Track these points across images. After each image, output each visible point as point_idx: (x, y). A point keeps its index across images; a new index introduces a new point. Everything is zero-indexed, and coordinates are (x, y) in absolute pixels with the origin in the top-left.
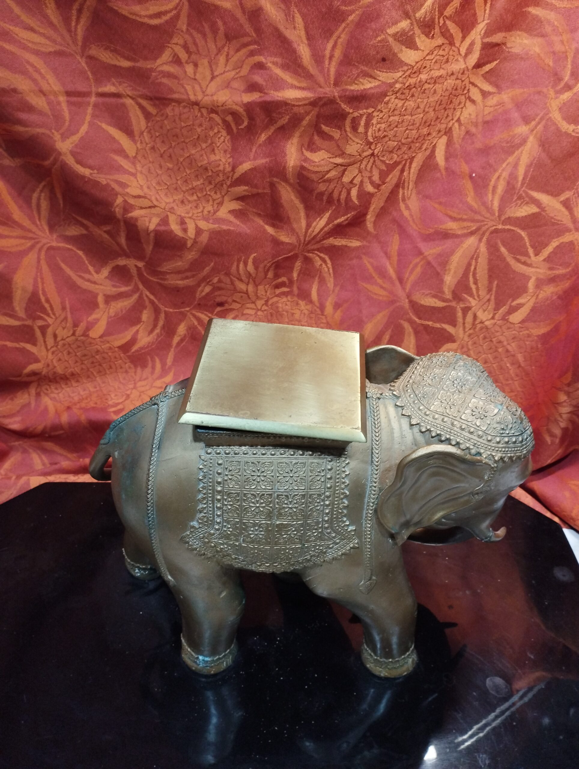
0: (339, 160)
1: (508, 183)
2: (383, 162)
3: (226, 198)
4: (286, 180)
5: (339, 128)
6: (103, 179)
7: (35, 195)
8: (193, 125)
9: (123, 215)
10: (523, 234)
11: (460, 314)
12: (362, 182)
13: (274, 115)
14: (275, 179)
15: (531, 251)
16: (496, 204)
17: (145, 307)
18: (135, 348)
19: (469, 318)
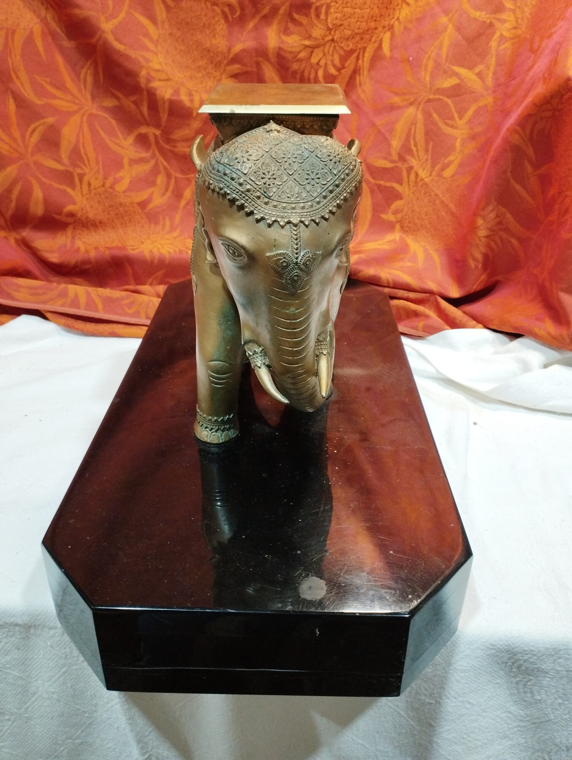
0: (307, 43)
1: (435, 61)
2: (342, 48)
3: (224, 76)
4: (268, 60)
5: (307, 15)
6: (133, 54)
7: (83, 72)
8: (200, 15)
9: (147, 84)
10: (449, 101)
11: (405, 174)
12: (326, 64)
13: (259, 6)
14: (260, 59)
15: (456, 115)
16: (428, 78)
17: (159, 173)
18: (150, 206)
19: (412, 177)
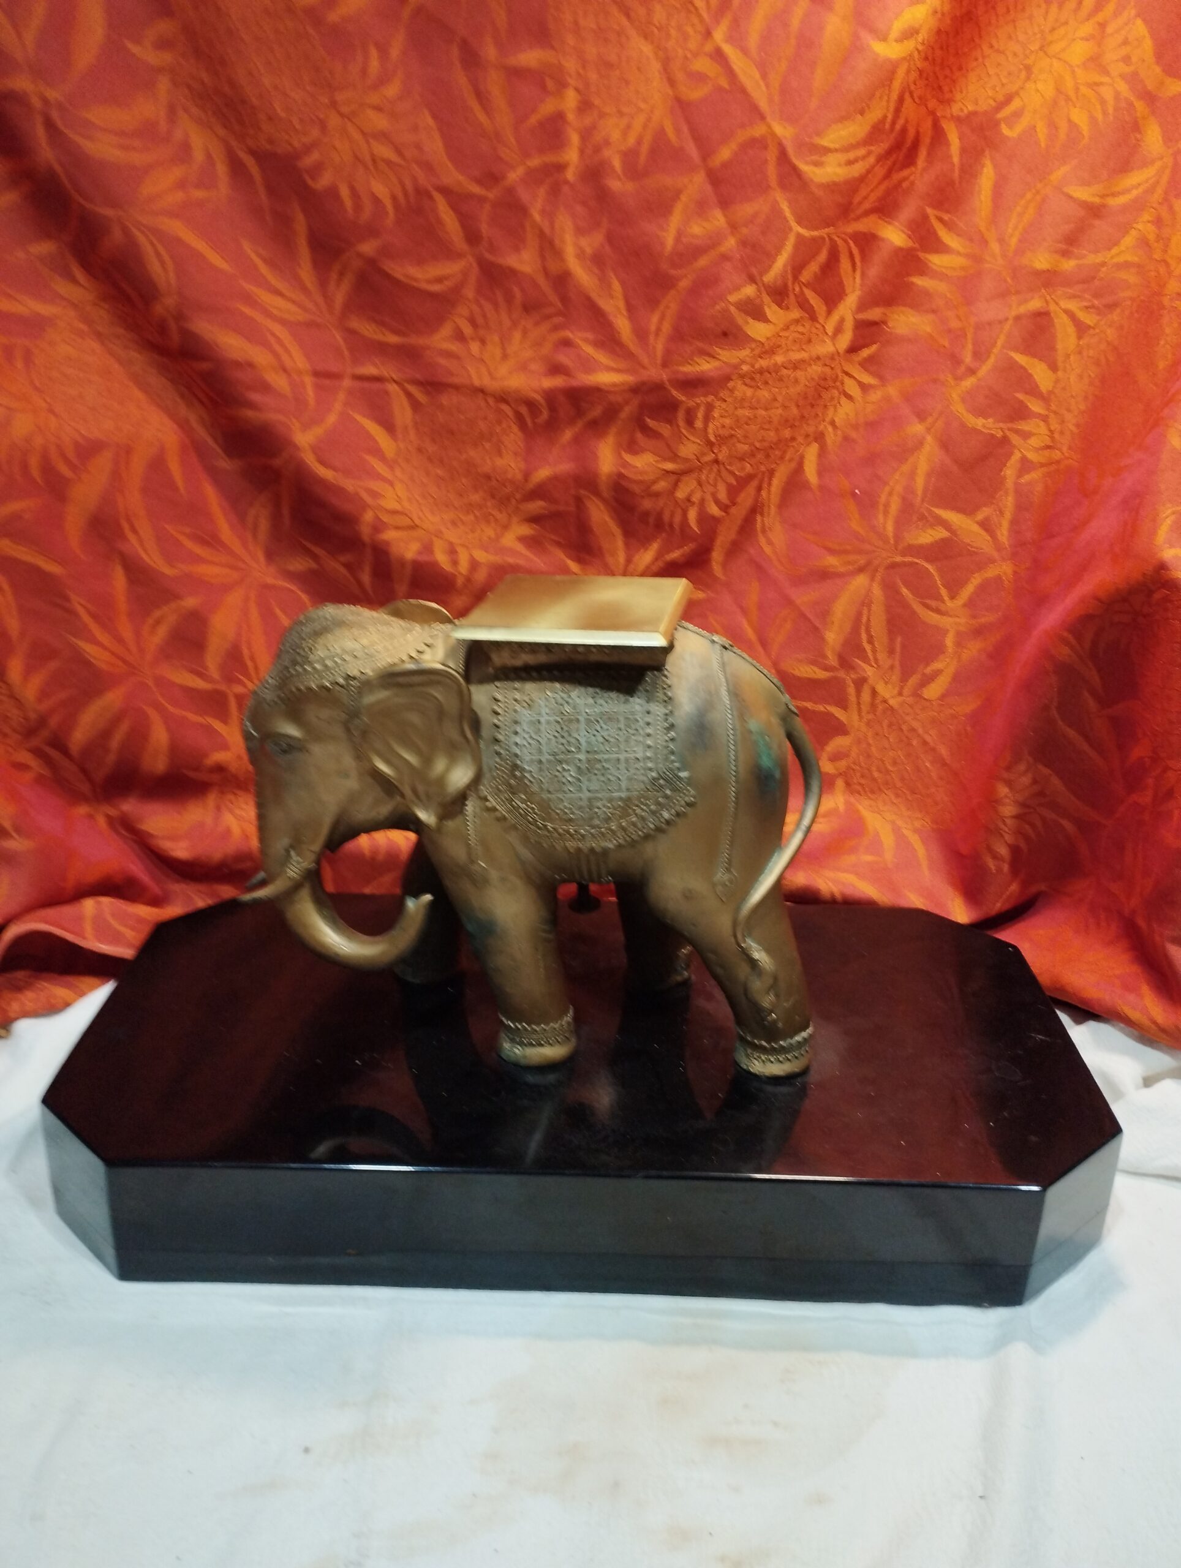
0: (669, 466)
1: (903, 498)
2: (732, 473)
3: (514, 519)
4: (597, 493)
5: (670, 421)
6: (349, 485)
7: (253, 511)
9: (372, 537)
10: (930, 568)
11: (851, 690)
12: (702, 500)
13: (583, 405)
14: (582, 492)
15: (944, 592)
16: (890, 528)
19: (866, 696)
